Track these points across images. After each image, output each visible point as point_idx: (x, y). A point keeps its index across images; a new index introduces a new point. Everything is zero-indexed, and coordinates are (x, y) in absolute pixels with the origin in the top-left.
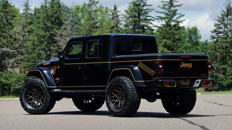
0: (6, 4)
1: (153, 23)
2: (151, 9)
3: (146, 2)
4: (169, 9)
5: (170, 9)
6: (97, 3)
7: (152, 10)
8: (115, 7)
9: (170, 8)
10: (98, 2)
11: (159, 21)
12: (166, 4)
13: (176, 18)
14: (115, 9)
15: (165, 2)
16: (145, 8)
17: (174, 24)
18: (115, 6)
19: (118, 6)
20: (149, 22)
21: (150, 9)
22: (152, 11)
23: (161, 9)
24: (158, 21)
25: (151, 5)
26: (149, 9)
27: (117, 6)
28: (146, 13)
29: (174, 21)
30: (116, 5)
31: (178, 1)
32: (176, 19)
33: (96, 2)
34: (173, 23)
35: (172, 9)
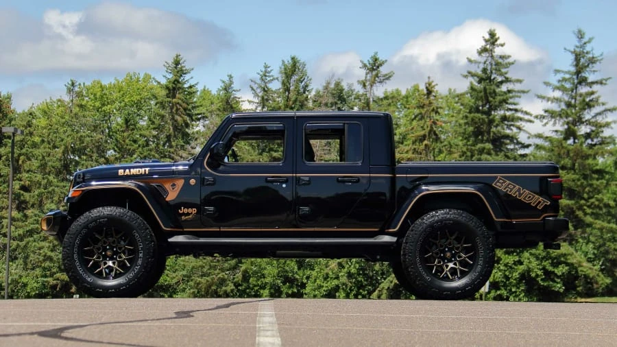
0: (174, 85)
1: (524, 126)
2: (519, 92)
3: (506, 73)
4: (572, 92)
5: (575, 91)
6: (388, 79)
7: (524, 92)
8: (430, 88)
9: (576, 88)
10: (390, 77)
11: (545, 121)
12: (567, 76)
13: (593, 115)
14: (429, 92)
15: (563, 72)
16: (504, 88)
17: (588, 131)
18: (430, 85)
19: (437, 85)
20: (513, 125)
21: (516, 89)
22: (522, 95)
23: (553, 91)
24: (542, 121)
25: (520, 81)
26: (515, 91)
27: (433, 84)
28: (505, 101)
29: (589, 123)
30: (431, 80)
31: (596, 71)
32: (593, 117)
33: (384, 76)
34: (583, 130)
35: (583, 90)
